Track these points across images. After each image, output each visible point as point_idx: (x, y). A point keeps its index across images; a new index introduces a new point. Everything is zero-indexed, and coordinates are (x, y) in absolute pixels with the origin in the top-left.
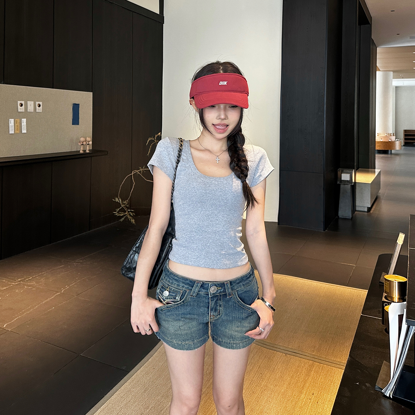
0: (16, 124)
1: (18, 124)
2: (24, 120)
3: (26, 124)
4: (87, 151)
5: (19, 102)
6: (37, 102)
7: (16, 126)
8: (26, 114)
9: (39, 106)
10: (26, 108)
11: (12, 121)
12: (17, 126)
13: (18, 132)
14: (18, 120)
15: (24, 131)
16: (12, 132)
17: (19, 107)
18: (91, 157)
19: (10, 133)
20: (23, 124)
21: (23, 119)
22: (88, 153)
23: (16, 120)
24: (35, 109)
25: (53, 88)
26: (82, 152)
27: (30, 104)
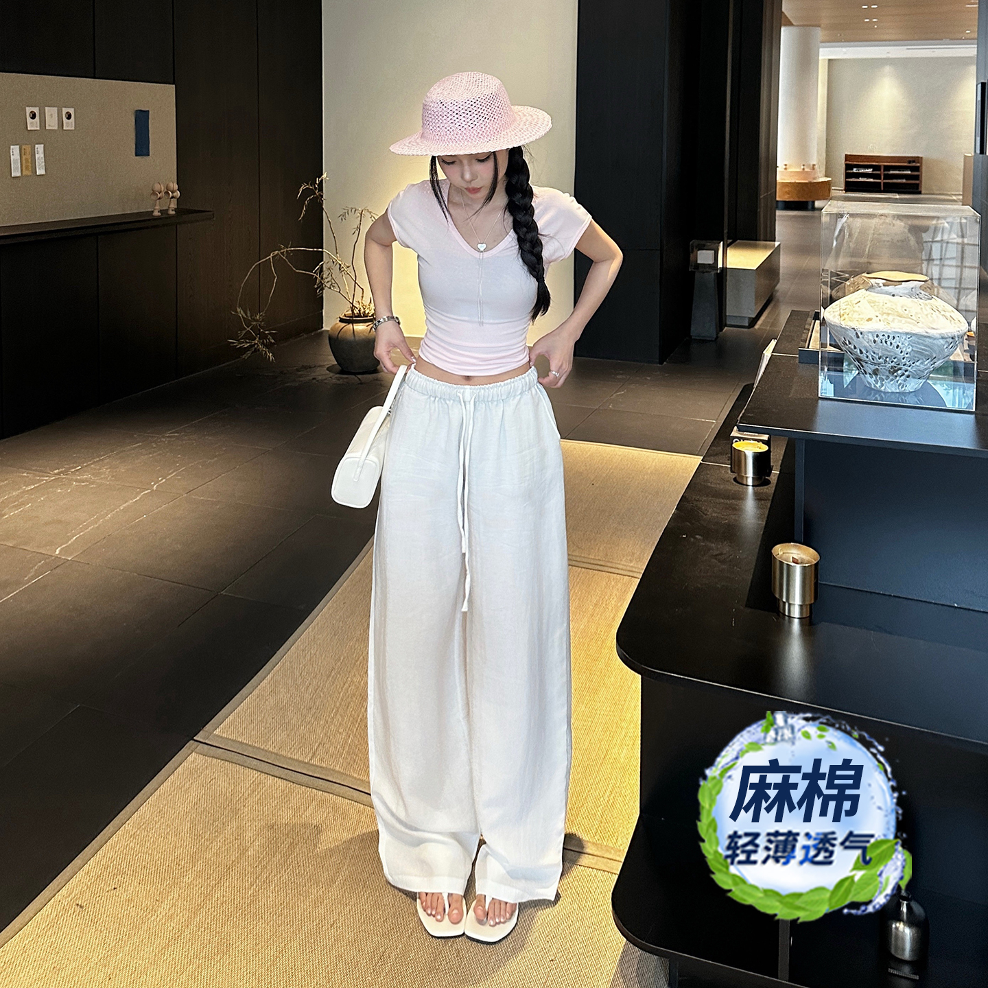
0: (24, 157)
1: (29, 156)
2: (40, 148)
3: (42, 156)
4: (172, 213)
5: (29, 110)
6: (63, 109)
7: (24, 162)
8: (43, 135)
9: (69, 117)
10: (43, 122)
11: (15, 150)
12: (27, 160)
13: (29, 173)
14: (28, 148)
15: (41, 171)
16: (16, 173)
17: (29, 120)
18: (176, 224)
19: (13, 175)
20: (37, 156)
21: (37, 146)
22: (173, 216)
23: (23, 147)
24: (61, 124)
25: (95, 78)
26: (156, 213)
27: (51, 113)
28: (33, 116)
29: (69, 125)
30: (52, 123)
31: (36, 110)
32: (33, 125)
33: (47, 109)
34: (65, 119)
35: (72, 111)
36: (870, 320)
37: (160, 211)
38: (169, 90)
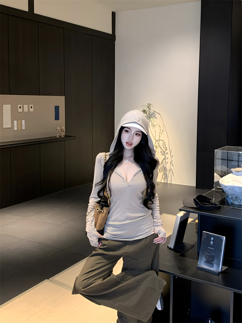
4: (63, 137)
6: (30, 105)
7: (18, 125)
8: (23, 113)
10: (23, 110)
14: (20, 121)
18: (65, 140)
19: (15, 129)
25: (39, 95)
26: (58, 137)
27: (26, 107)
28: (20, 108)
29: (32, 110)
30: (26, 110)
31: (21, 106)
32: (20, 110)
33: (24, 105)
34: (30, 108)
35: (32, 106)
36: (229, 182)
37: (59, 136)
38: (63, 98)
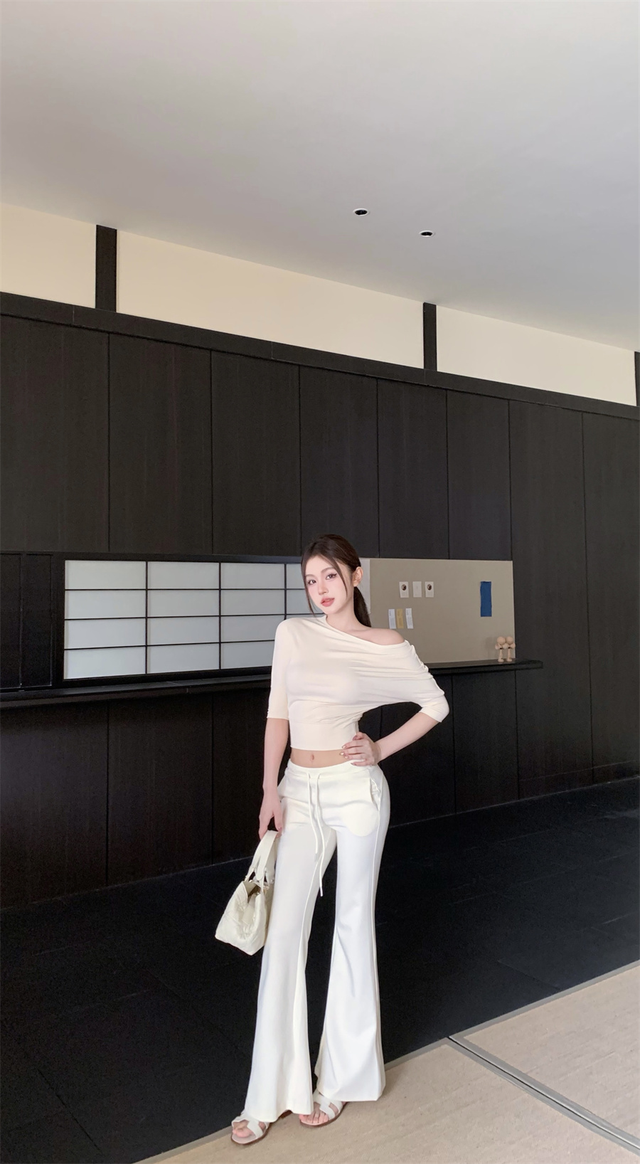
0: (398, 617)
1: (401, 617)
2: (409, 611)
3: (411, 616)
4: (509, 660)
5: (401, 584)
6: (426, 583)
7: (398, 620)
8: (411, 602)
9: (430, 588)
10: (411, 593)
11: (392, 612)
12: (400, 619)
14: (401, 610)
15: (410, 626)
17: (401, 590)
18: (515, 670)
20: (407, 616)
21: (407, 609)
22: (510, 664)
23: (397, 610)
24: (424, 592)
25: (449, 559)
26: (501, 661)
27: (417, 585)
28: (405, 588)
29: (430, 594)
31: (406, 584)
32: (404, 594)
33: (414, 583)
34: (427, 590)
35: (432, 584)
37: (504, 659)
38: (508, 566)
